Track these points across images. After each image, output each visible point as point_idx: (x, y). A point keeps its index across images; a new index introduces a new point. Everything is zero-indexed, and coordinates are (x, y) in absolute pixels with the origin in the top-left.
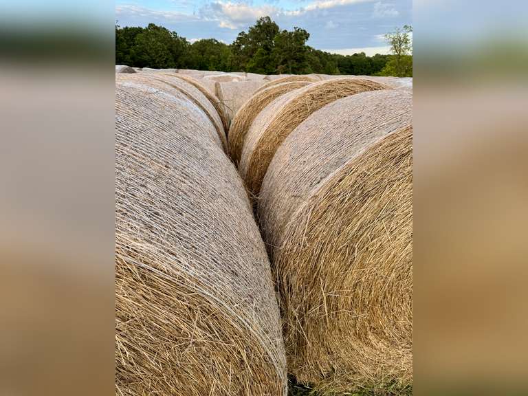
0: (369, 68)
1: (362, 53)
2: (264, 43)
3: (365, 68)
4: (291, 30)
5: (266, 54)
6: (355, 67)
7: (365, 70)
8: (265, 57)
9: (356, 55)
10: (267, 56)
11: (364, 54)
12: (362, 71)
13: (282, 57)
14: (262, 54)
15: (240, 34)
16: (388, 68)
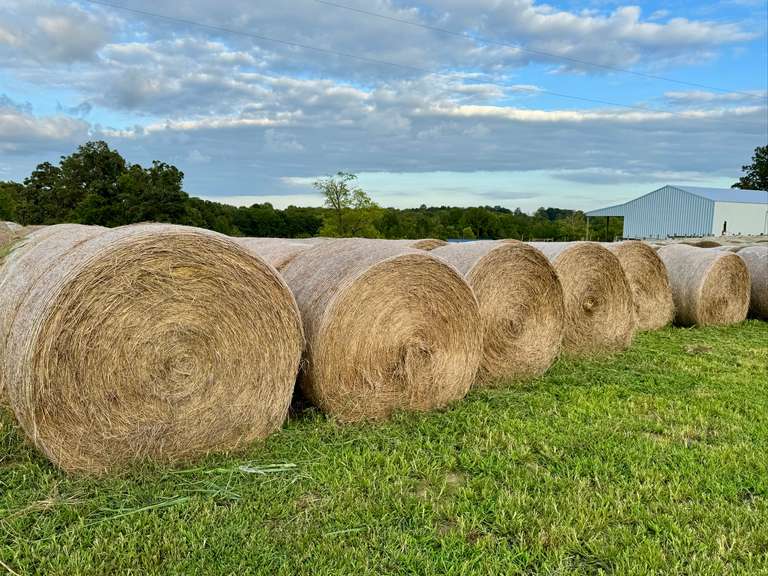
0: (283, 227)
1: (266, 204)
2: (99, 185)
3: (277, 227)
4: (147, 165)
5: (104, 204)
6: (259, 225)
7: (277, 230)
8: (103, 208)
9: (256, 206)
10: (108, 207)
11: (270, 206)
12: (272, 231)
13: (142, 208)
14: (99, 205)
15: (40, 167)
16: (328, 228)
